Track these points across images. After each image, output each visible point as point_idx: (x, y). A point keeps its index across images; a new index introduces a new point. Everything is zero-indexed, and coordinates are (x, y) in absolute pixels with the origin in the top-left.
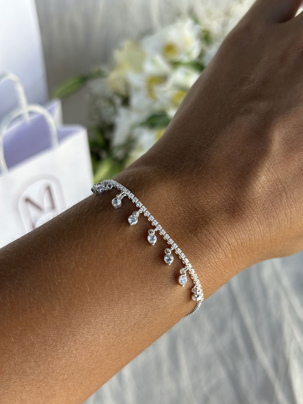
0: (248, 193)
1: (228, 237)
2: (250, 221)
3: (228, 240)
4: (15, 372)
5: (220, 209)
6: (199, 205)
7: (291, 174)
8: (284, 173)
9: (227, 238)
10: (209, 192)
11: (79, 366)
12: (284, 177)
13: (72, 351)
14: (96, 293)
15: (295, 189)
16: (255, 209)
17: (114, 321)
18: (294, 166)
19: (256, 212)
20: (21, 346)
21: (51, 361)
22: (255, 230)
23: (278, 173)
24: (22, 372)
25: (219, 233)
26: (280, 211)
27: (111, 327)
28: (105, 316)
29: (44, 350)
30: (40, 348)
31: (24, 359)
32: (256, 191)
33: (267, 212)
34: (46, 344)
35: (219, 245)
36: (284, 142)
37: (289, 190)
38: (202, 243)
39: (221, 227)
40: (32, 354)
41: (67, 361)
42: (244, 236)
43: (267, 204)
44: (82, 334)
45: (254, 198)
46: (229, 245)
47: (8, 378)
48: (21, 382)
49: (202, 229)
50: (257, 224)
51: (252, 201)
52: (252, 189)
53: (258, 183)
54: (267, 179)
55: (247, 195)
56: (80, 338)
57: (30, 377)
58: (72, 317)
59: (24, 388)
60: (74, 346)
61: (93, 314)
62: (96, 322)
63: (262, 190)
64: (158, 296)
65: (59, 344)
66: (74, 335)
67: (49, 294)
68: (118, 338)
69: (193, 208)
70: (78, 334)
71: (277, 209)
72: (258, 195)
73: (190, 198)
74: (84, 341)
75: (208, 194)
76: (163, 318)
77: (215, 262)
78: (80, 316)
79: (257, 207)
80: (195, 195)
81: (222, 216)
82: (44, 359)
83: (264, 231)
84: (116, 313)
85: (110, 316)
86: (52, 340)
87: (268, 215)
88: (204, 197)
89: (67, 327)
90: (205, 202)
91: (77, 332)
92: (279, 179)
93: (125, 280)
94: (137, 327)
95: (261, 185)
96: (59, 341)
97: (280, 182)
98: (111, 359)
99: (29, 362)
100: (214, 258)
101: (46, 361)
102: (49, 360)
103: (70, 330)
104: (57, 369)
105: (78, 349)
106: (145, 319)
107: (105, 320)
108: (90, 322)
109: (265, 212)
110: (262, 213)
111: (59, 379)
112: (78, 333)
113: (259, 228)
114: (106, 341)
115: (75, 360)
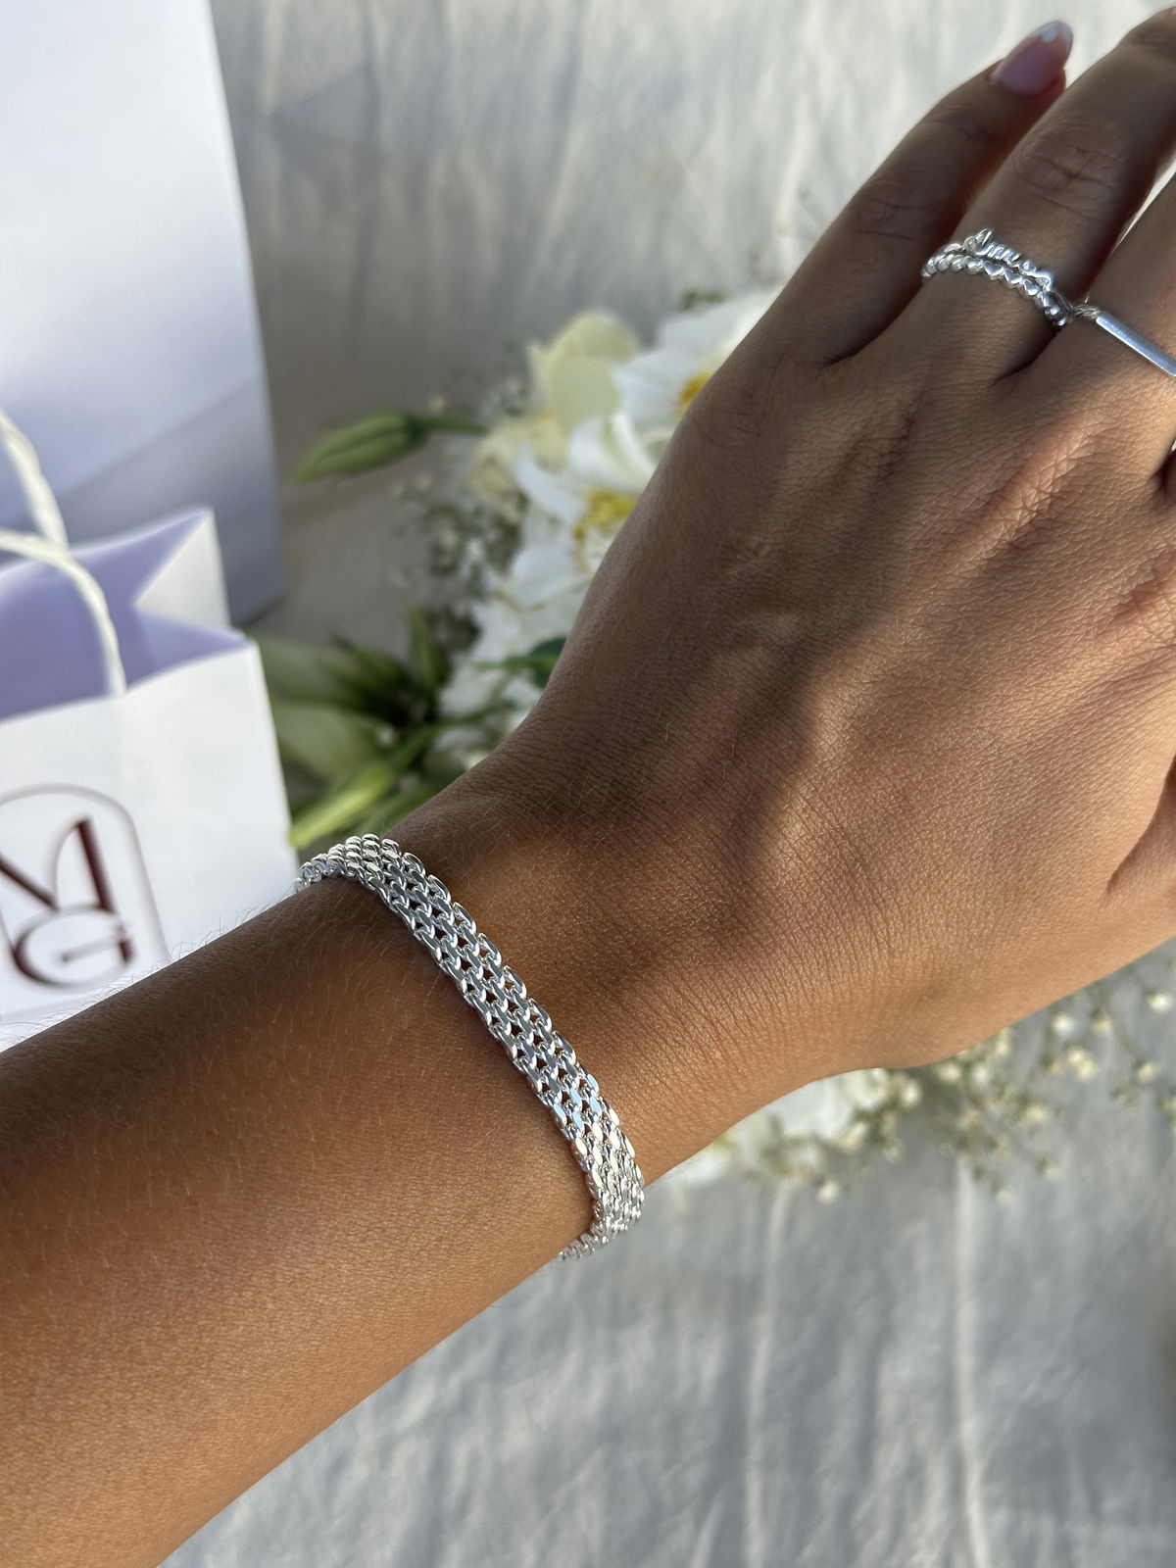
0: (757, 874)
1: (705, 1004)
2: (768, 955)
3: (705, 1010)
4: (109, 1350)
5: (685, 921)
6: (626, 912)
7: (876, 812)
8: (855, 811)
9: (703, 1005)
10: (654, 872)
11: (282, 1348)
12: (857, 821)
13: (264, 1303)
14: (332, 1147)
15: (890, 852)
16: (779, 919)
17: (379, 1228)
18: (883, 789)
19: (784, 926)
20: (125, 1281)
21: (205, 1326)
22: (786, 981)
23: (837, 812)
24: (129, 1352)
25: (680, 993)
26: (853, 919)
27: (370, 1243)
28: (355, 1211)
29: (189, 1296)
30: (178, 1288)
31: (134, 1317)
32: (780, 866)
33: (818, 925)
34: (195, 1278)
35: (683, 1024)
36: (849, 724)
37: (873, 857)
38: (634, 1018)
39: (686, 976)
40: (157, 1305)
41: (249, 1329)
42: (752, 999)
43: (814, 902)
44: (293, 1257)
45: (778, 889)
46: (713, 1025)
47: (90, 1366)
48: (123, 1378)
49: (634, 981)
50: (791, 961)
51: (770, 895)
52: (770, 861)
53: (784, 844)
54: (809, 830)
55: (756, 879)
56: (285, 1268)
57: (150, 1367)
58: (267, 1209)
59: (130, 1396)
60: (270, 1290)
61: (322, 1205)
62: (331, 1228)
63: (797, 864)
64: (507, 1165)
65: (229, 1280)
66: (269, 1261)
67: (205, 1145)
68: (392, 1277)
69: (607, 921)
70: (280, 1258)
71: (843, 914)
72: (787, 878)
73: (600, 891)
74: (297, 1276)
75: (649, 879)
76: (520, 1229)
77: (675, 1074)
78: (287, 1209)
79: (786, 912)
80: (615, 882)
81: (688, 944)
82: (187, 1318)
83: (814, 982)
84: (388, 1205)
85: (369, 1214)
86: (212, 1268)
87: (821, 935)
88: (637, 886)
89: (251, 1237)
90: (642, 903)
91: (279, 1252)
92: (842, 828)
93: (415, 1117)
94: (445, 1249)
95: (794, 849)
96: (229, 1272)
97: (846, 836)
98: (372, 1335)
99: (147, 1327)
100: (670, 1061)
101: (194, 1326)
102: (199, 1323)
103: (260, 1245)
104: (223, 1351)
105: (281, 1300)
106: (469, 1227)
107: (355, 1223)
108: (313, 1226)
109: (811, 926)
110: (801, 929)
111: (226, 1380)
112: (280, 1255)
113: (797, 972)
114: (358, 1282)
115: (272, 1330)
